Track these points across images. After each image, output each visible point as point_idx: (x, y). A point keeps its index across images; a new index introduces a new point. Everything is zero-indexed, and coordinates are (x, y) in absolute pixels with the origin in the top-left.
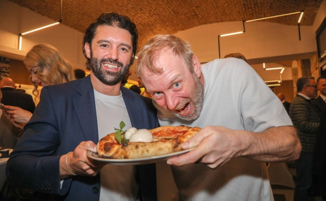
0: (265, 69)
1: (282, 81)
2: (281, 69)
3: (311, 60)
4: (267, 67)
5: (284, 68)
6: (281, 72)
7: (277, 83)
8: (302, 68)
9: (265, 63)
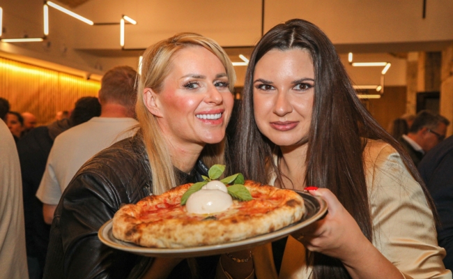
0: (351, 64)
1: (385, 88)
2: (383, 67)
3: (444, 53)
4: (355, 60)
5: (389, 65)
6: (384, 72)
7: (374, 92)
8: (426, 67)
9: (354, 53)
